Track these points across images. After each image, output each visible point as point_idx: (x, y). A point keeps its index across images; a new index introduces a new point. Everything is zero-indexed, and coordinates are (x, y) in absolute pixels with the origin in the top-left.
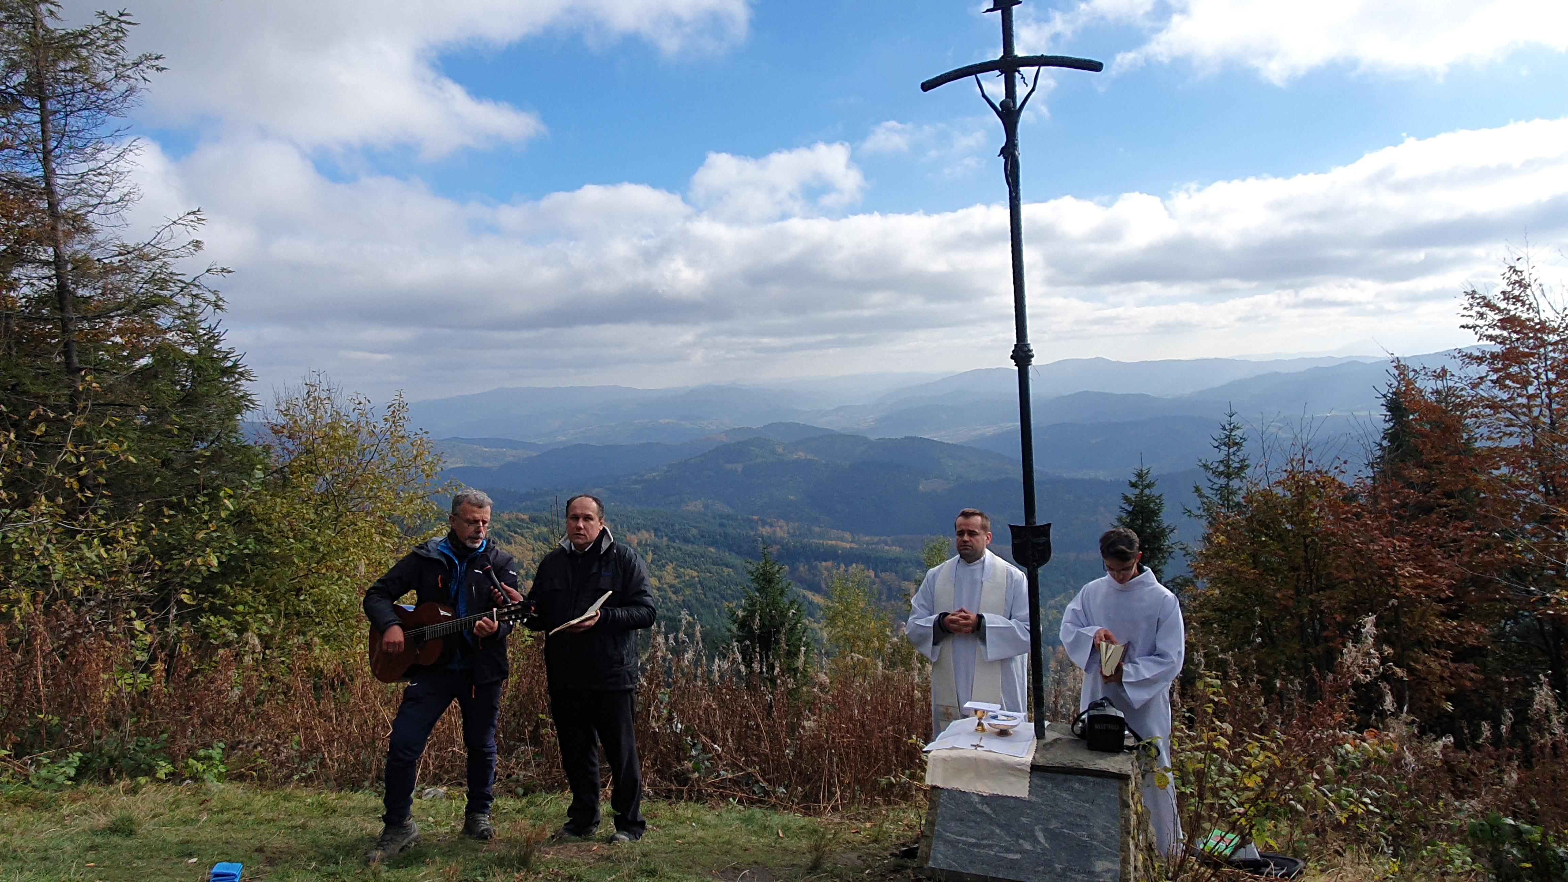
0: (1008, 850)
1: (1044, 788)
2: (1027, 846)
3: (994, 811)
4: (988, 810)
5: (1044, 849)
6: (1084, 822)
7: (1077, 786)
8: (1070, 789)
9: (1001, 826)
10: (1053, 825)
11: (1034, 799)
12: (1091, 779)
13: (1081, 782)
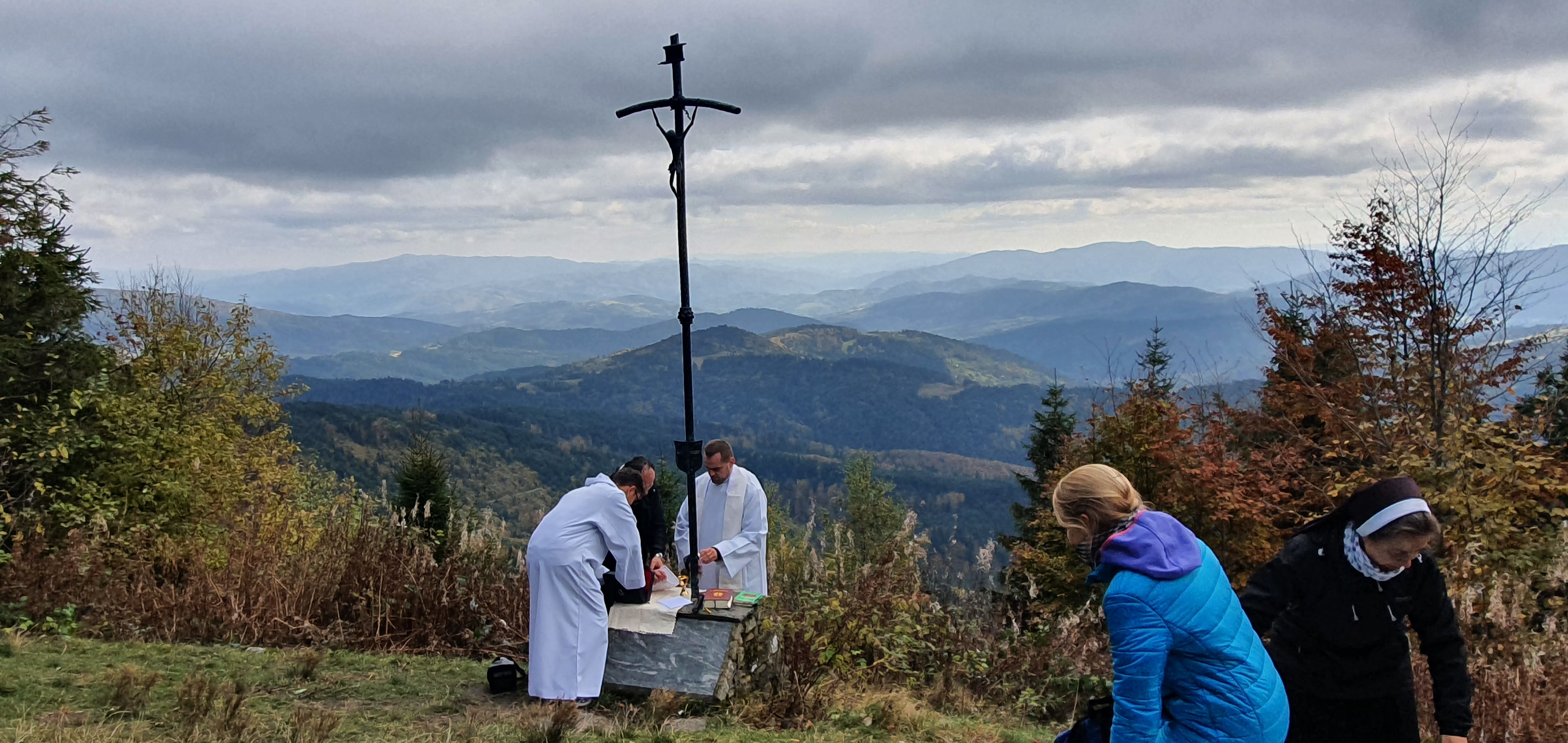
0: (650, 669)
1: (683, 628)
2: (662, 666)
3: (647, 644)
4: (643, 644)
5: (673, 668)
6: (703, 651)
7: (705, 627)
8: (701, 629)
9: (649, 654)
10: (684, 652)
11: (675, 636)
12: (715, 622)
13: (709, 625)
